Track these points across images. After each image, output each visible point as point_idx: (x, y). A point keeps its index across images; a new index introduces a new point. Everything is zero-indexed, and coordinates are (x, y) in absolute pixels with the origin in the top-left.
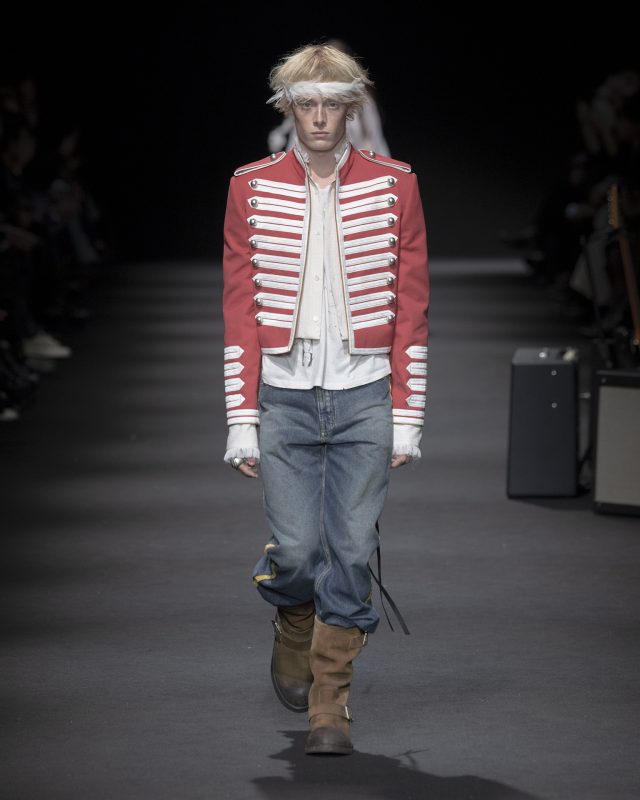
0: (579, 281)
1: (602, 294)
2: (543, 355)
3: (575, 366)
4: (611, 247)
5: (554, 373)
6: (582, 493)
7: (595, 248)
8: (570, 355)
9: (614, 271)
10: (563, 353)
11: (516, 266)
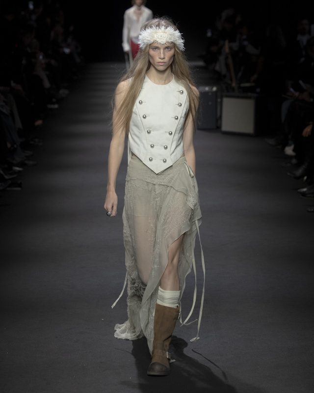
0: (217, 68)
1: (224, 71)
2: (207, 89)
3: (216, 92)
4: (227, 58)
5: (210, 94)
6: (218, 128)
7: (222, 58)
8: (215, 89)
9: (227, 65)
10: (212, 88)
11: (201, 63)
